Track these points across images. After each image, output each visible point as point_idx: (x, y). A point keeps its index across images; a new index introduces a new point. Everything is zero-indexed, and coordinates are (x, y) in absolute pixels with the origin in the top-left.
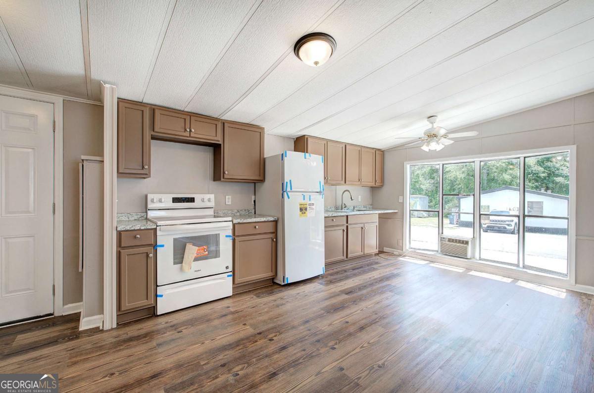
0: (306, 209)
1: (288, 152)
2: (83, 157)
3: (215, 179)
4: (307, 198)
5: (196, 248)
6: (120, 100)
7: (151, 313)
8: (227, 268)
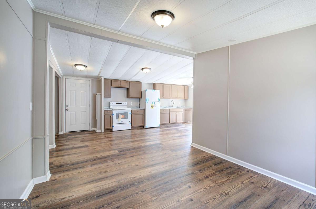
0: (153, 106)
1: (147, 90)
2: (97, 94)
3: (127, 98)
4: (153, 103)
5: (122, 116)
6: (105, 79)
7: (111, 130)
8: (130, 122)
